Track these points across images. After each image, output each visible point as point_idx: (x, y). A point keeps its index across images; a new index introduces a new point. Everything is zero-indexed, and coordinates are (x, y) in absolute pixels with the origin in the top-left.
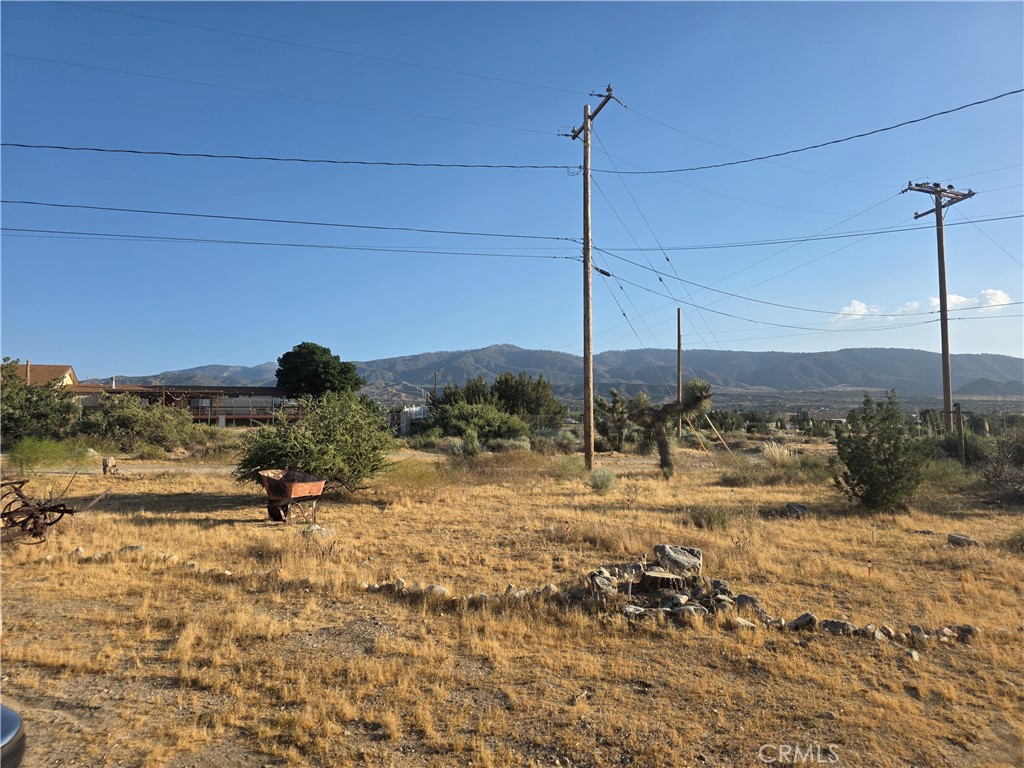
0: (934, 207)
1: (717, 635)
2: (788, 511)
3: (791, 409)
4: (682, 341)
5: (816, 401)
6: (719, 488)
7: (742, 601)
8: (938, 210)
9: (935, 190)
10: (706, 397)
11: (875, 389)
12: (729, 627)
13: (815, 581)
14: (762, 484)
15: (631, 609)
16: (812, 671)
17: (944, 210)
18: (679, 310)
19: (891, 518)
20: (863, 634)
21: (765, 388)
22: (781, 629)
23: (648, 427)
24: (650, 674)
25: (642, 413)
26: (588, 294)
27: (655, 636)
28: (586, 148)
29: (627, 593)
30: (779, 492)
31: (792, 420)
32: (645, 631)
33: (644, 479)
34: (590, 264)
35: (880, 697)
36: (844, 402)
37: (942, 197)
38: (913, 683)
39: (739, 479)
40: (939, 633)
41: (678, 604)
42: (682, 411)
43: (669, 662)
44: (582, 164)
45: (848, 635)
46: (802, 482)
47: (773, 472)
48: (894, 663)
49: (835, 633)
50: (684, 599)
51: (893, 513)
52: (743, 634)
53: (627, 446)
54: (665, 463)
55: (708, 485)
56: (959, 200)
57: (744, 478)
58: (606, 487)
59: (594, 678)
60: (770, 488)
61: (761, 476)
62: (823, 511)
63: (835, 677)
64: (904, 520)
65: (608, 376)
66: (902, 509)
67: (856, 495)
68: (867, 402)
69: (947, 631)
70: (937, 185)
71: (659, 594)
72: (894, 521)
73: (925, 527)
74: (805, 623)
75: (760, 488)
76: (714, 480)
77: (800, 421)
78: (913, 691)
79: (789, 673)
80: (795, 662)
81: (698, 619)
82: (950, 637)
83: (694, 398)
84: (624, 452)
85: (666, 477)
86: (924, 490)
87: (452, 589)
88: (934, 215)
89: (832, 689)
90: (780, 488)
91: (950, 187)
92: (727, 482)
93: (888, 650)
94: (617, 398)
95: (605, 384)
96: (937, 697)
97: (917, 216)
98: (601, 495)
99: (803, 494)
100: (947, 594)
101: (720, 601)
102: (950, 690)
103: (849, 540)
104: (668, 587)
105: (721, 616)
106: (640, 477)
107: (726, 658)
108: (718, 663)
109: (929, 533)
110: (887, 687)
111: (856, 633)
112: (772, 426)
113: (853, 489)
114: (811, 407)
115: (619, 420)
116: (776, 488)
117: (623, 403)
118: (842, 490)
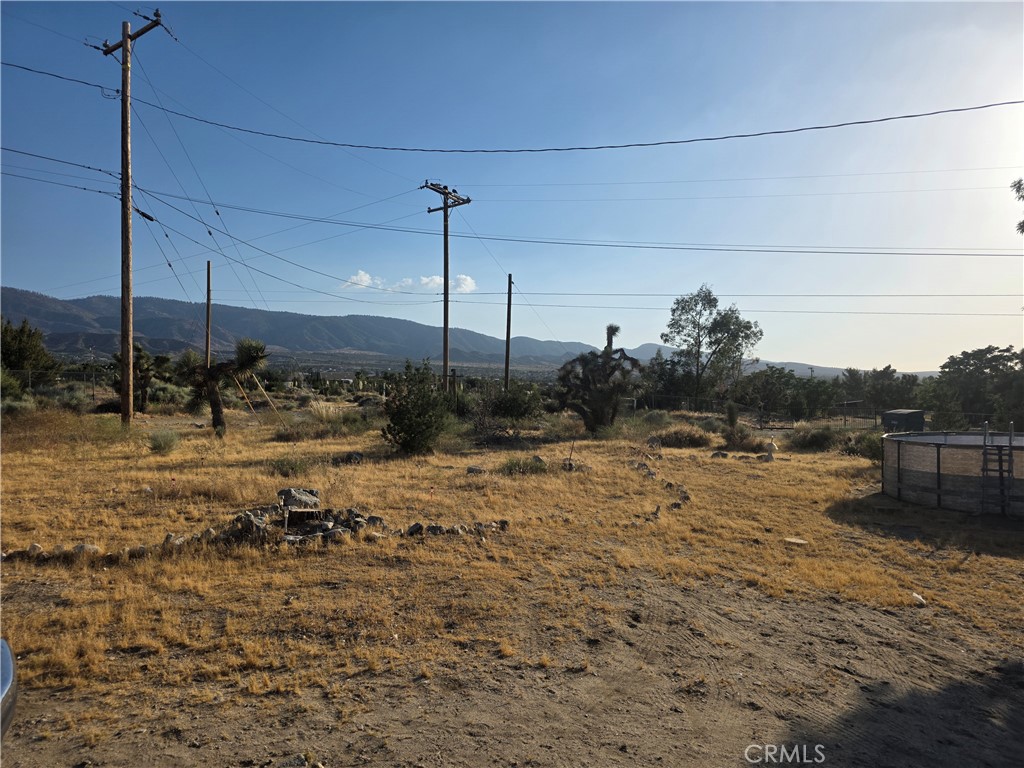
0: (442, 205)
1: (363, 545)
2: (348, 459)
3: (303, 369)
4: (212, 297)
5: (326, 362)
6: (275, 443)
7: (372, 520)
8: (445, 208)
9: (443, 191)
10: (262, 358)
11: (375, 353)
12: (369, 539)
13: (402, 506)
14: (312, 438)
15: (291, 538)
16: (433, 556)
17: (449, 210)
18: (209, 262)
19: (423, 459)
20: (452, 532)
21: (278, 347)
22: (402, 536)
23: (198, 386)
24: (333, 576)
25: (193, 371)
26: (127, 238)
27: (321, 554)
28: (125, 71)
29: (283, 527)
30: (329, 444)
31: (307, 379)
32: (310, 552)
33: (196, 438)
34: (130, 204)
35: (478, 564)
36: (349, 364)
37: (450, 200)
38: (490, 554)
39: (293, 435)
40: (490, 526)
41: (327, 529)
42: (236, 371)
43: (341, 567)
44: (121, 89)
45: (443, 534)
46: (345, 435)
47: (322, 427)
48: (476, 546)
49: (435, 534)
50: (330, 525)
51: (424, 455)
52: (381, 542)
53: (151, 406)
54: (218, 421)
55: (265, 441)
56: (460, 204)
57: (298, 433)
58: (170, 447)
59: (292, 587)
60: (320, 441)
61: (312, 432)
62: (376, 456)
63: (449, 557)
64: (433, 460)
65: (97, 325)
66: (430, 451)
67: (397, 442)
68: (408, 367)
69: (494, 524)
70: (446, 188)
71: (307, 525)
72: (426, 461)
73: (449, 464)
74: (416, 530)
75: (311, 442)
76: (269, 436)
77: (314, 381)
78: (491, 558)
79: (422, 560)
80: (421, 552)
81: (347, 537)
82: (496, 528)
83: (248, 357)
84: (149, 413)
85: (219, 435)
86: (443, 439)
87: (104, 547)
88: (442, 212)
89: (450, 565)
90: (329, 441)
91: (454, 191)
92: (282, 437)
93: (469, 538)
94: (142, 354)
95: (93, 335)
96: (505, 560)
97: (430, 211)
98: (163, 456)
99: (349, 444)
100: (482, 504)
101: (358, 522)
102: (511, 555)
103: (404, 477)
104: (312, 518)
105: (362, 532)
106: (192, 437)
107: (378, 559)
108: (374, 562)
109: (451, 467)
110: (478, 559)
111: (448, 531)
112: (290, 384)
113: (395, 438)
114: (320, 367)
115: (142, 377)
116: (325, 441)
117: (148, 359)
118: (386, 439)
